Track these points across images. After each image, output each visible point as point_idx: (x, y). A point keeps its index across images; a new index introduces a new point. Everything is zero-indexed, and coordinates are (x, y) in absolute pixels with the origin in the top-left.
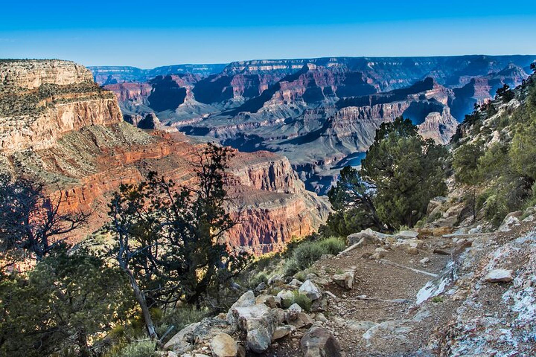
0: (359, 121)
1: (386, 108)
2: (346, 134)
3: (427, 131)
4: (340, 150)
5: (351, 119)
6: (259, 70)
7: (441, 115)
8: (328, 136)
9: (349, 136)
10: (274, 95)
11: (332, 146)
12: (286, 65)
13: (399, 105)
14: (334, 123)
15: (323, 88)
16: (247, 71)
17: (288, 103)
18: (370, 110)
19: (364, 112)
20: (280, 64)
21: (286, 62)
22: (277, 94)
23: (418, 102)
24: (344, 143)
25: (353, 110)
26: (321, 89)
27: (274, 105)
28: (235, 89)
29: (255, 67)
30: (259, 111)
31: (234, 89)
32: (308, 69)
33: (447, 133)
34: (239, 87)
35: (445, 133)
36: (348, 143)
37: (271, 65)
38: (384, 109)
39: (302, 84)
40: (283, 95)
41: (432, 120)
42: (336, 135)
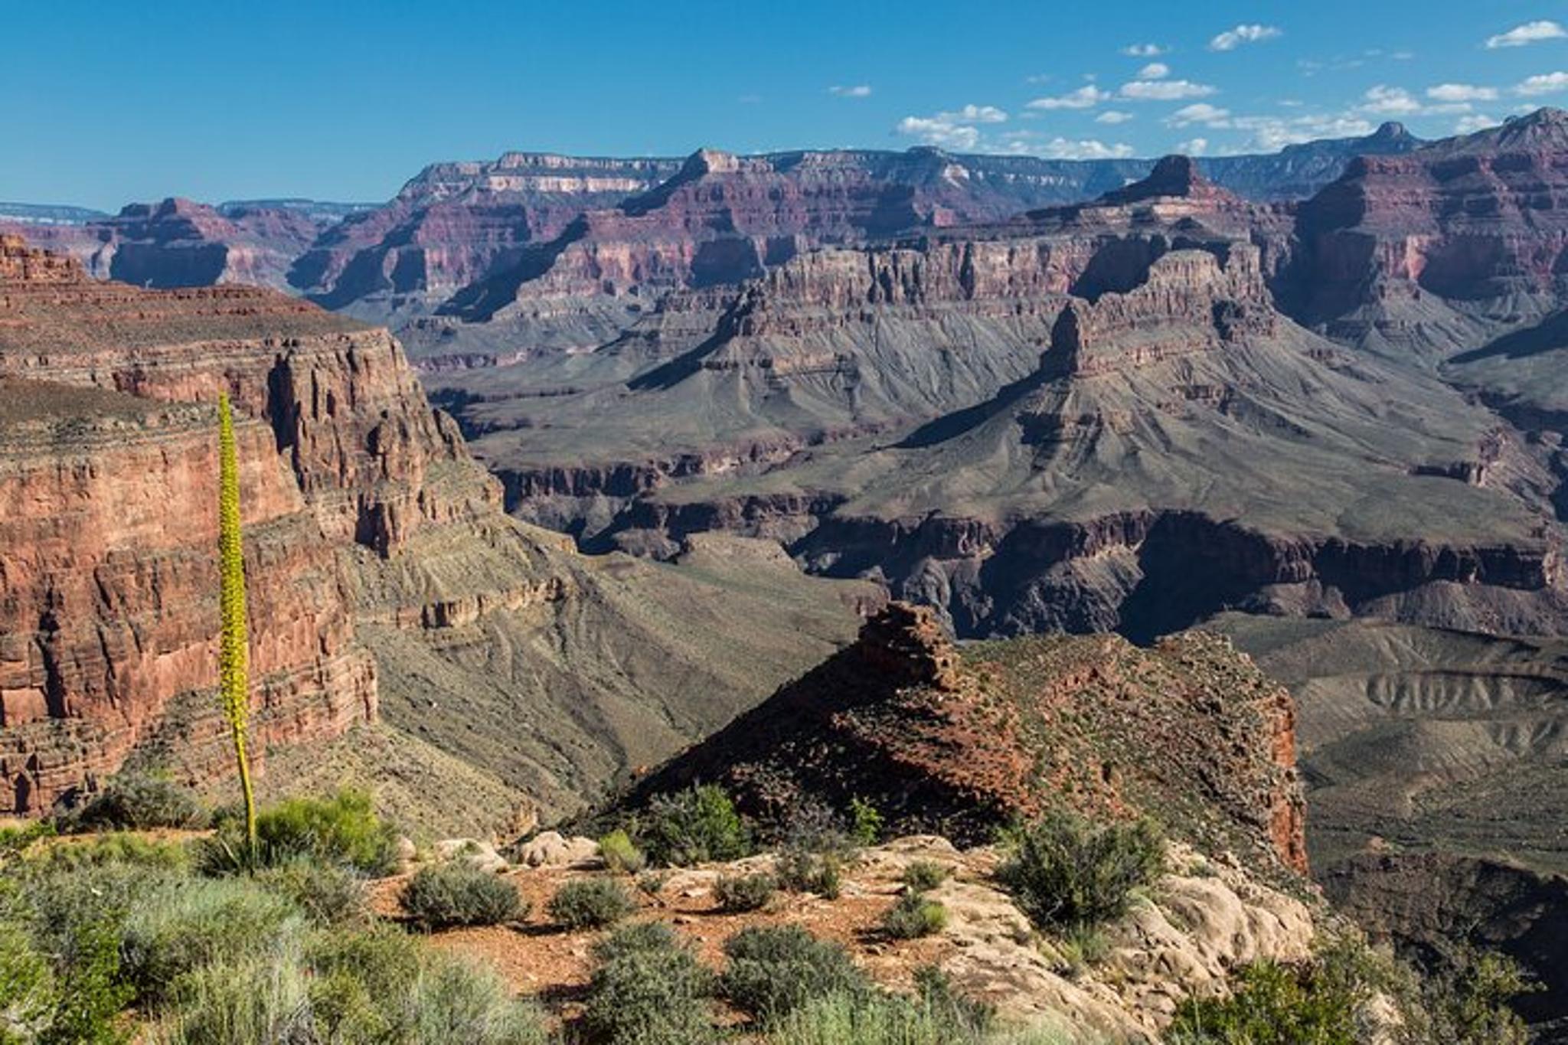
0: (868, 309)
1: (985, 260)
2: (812, 362)
3: (1157, 322)
4: (778, 419)
5: (836, 304)
6: (531, 192)
7: (1222, 268)
8: (736, 365)
9: (824, 371)
10: (561, 256)
11: (746, 405)
12: (637, 179)
13: (1043, 250)
14: (763, 315)
15: (760, 244)
16: (480, 190)
17: (620, 291)
18: (916, 267)
19: (891, 273)
20: (613, 174)
21: (637, 165)
22: (575, 254)
23: (1122, 235)
24: (796, 395)
25: (843, 266)
26: (753, 246)
27: (562, 295)
28: (431, 257)
29: (513, 180)
30: (498, 317)
31: (427, 256)
32: (705, 171)
33: (1248, 336)
34: (452, 250)
35: (1237, 336)
36: (817, 396)
37: (581, 173)
38: (976, 262)
39: (679, 224)
40: (599, 256)
41: (1180, 277)
42: (766, 364)
